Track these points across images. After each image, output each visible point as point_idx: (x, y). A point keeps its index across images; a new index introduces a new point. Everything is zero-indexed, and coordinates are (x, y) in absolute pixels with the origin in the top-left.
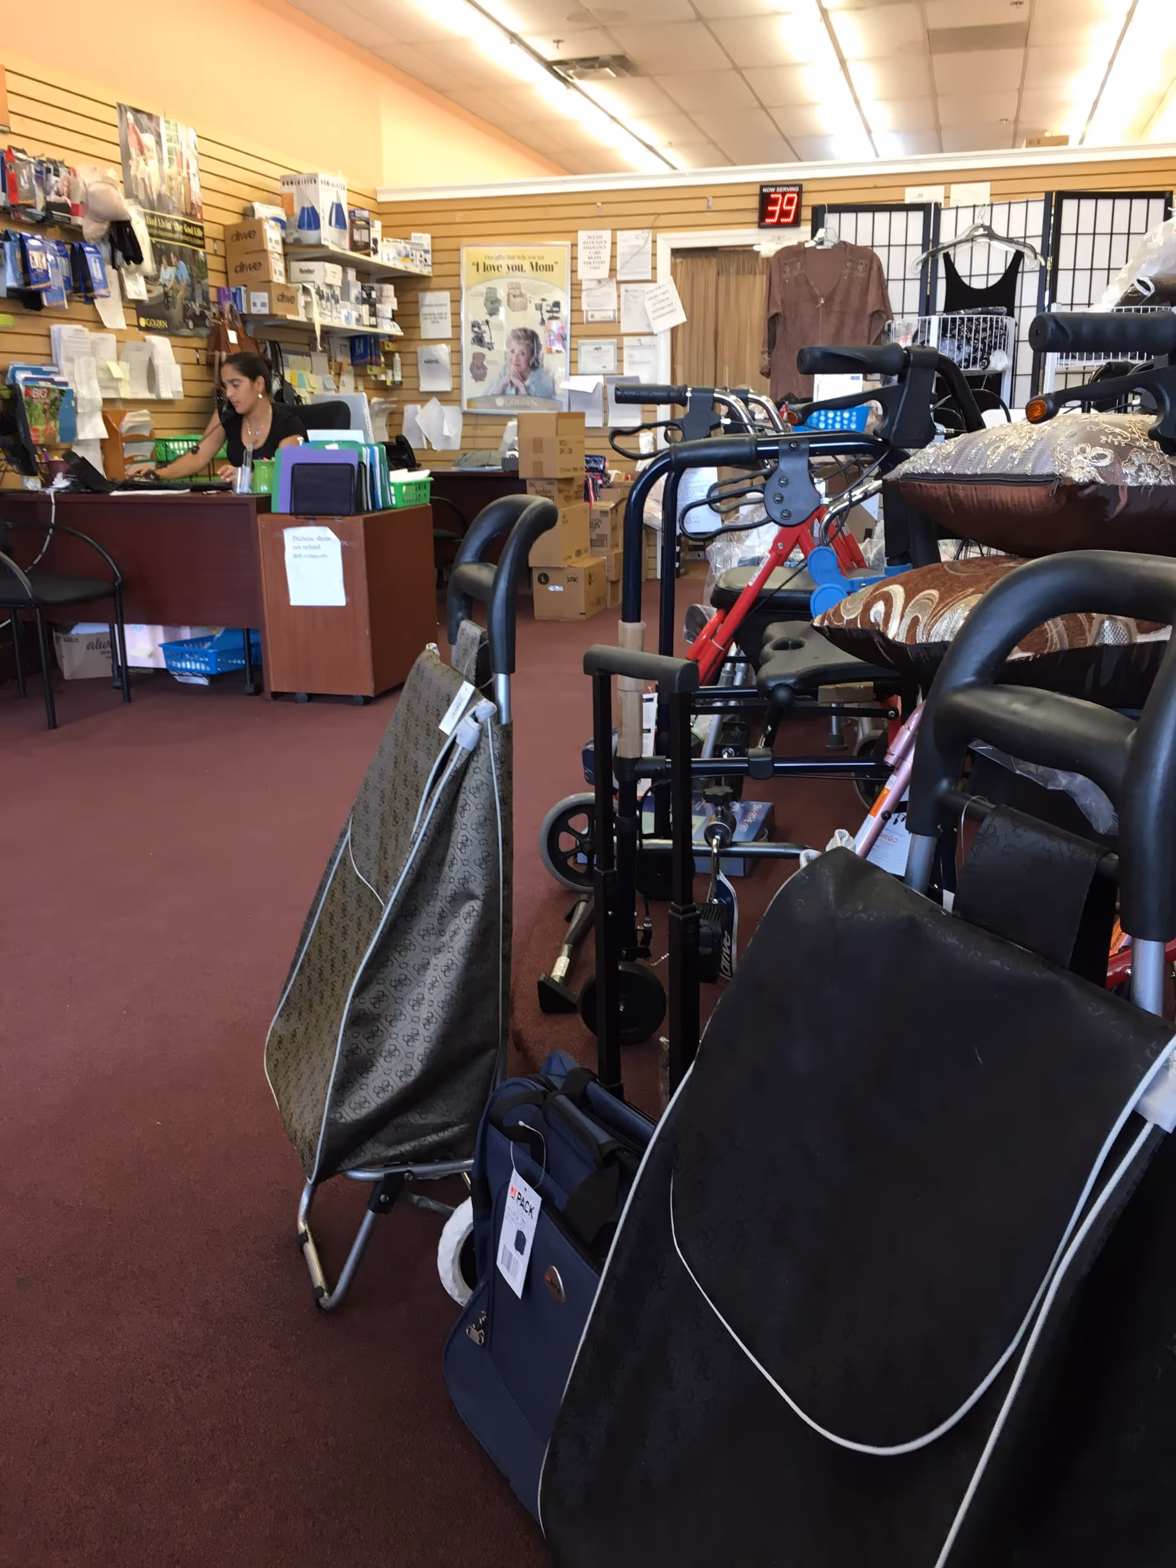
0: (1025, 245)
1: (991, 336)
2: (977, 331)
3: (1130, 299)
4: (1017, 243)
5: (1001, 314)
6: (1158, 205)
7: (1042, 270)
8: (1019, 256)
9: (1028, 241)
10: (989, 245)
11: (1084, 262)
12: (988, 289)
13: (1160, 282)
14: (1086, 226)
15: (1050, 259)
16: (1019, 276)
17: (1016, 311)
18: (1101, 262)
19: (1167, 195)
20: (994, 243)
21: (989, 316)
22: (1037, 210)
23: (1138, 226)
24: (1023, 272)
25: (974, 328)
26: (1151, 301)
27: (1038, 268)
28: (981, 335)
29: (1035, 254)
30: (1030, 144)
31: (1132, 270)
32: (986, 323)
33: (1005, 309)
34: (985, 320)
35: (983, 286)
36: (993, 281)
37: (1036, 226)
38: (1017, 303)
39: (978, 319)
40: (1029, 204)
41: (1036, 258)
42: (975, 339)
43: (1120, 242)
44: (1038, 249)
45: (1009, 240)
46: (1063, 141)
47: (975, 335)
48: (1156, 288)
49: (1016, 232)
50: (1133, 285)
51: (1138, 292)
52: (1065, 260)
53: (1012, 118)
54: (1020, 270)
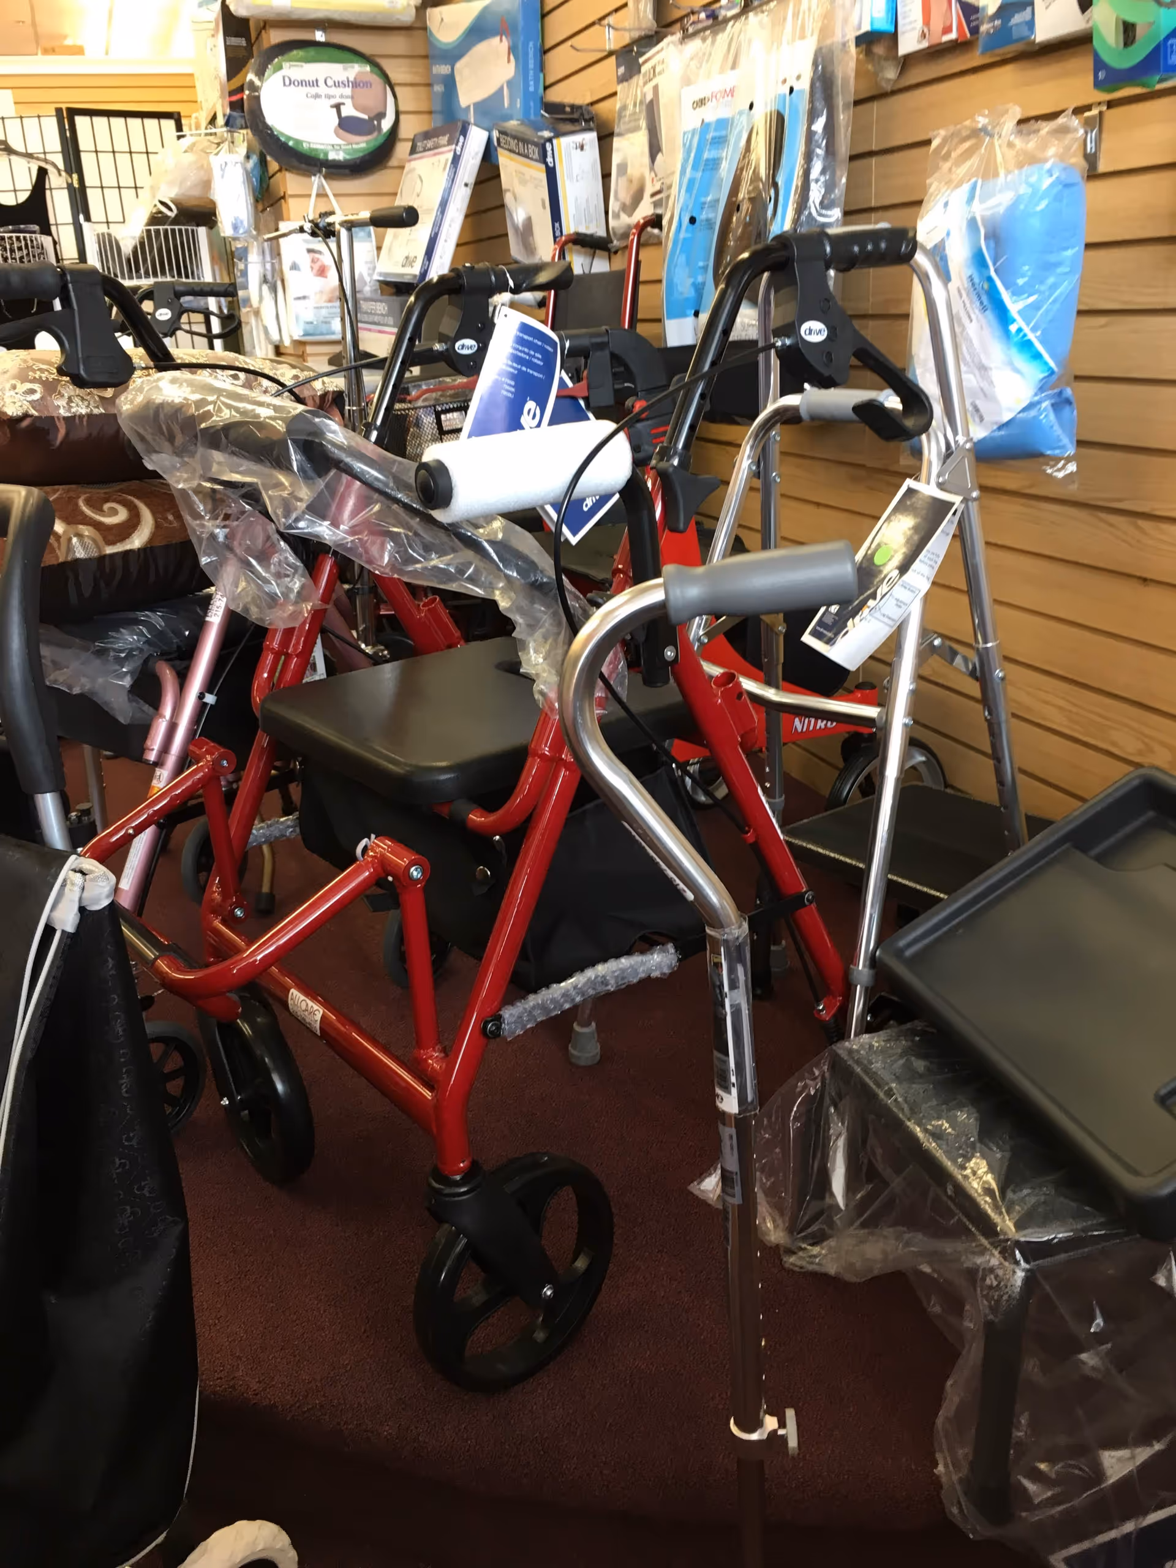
0: (46, 161)
1: (28, 254)
2: (12, 251)
3: (156, 219)
4: (38, 159)
5: (34, 232)
6: (169, 125)
7: (70, 187)
8: (42, 173)
9: (49, 157)
10: (10, 160)
11: (109, 180)
12: (18, 205)
13: (180, 203)
14: (104, 144)
15: (75, 176)
16: (48, 193)
17: (53, 228)
18: (126, 180)
19: (176, 116)
20: (13, 158)
21: (21, 235)
22: (51, 125)
23: (154, 145)
24: (51, 189)
25: (8, 247)
26: (176, 221)
27: (65, 185)
28: (18, 255)
29: (59, 171)
30: (46, 52)
31: (154, 189)
32: (20, 242)
33: (36, 228)
34: (18, 238)
35: (13, 203)
36: (23, 197)
37: (54, 143)
38: (52, 221)
39: (10, 238)
40: (41, 118)
41: (60, 175)
42: (12, 259)
43: (140, 160)
44: (61, 166)
45: (29, 156)
46: (78, 51)
47: (11, 255)
48: (178, 209)
49: (34, 148)
50: (155, 206)
51: (160, 212)
52: (90, 179)
53: (28, 20)
54: (47, 186)
